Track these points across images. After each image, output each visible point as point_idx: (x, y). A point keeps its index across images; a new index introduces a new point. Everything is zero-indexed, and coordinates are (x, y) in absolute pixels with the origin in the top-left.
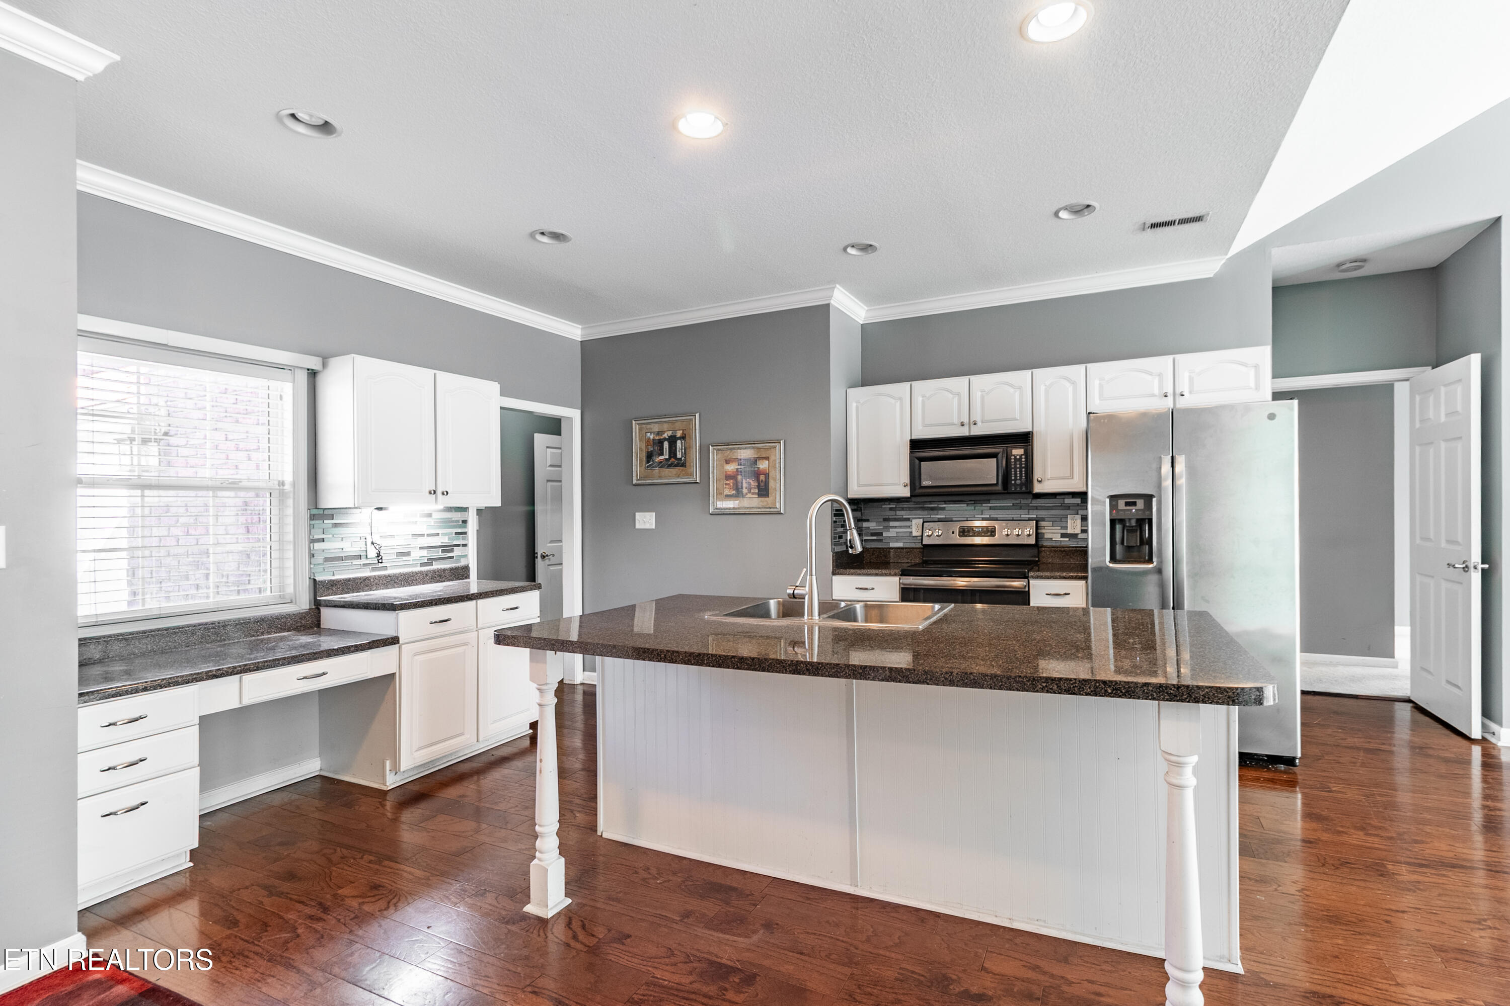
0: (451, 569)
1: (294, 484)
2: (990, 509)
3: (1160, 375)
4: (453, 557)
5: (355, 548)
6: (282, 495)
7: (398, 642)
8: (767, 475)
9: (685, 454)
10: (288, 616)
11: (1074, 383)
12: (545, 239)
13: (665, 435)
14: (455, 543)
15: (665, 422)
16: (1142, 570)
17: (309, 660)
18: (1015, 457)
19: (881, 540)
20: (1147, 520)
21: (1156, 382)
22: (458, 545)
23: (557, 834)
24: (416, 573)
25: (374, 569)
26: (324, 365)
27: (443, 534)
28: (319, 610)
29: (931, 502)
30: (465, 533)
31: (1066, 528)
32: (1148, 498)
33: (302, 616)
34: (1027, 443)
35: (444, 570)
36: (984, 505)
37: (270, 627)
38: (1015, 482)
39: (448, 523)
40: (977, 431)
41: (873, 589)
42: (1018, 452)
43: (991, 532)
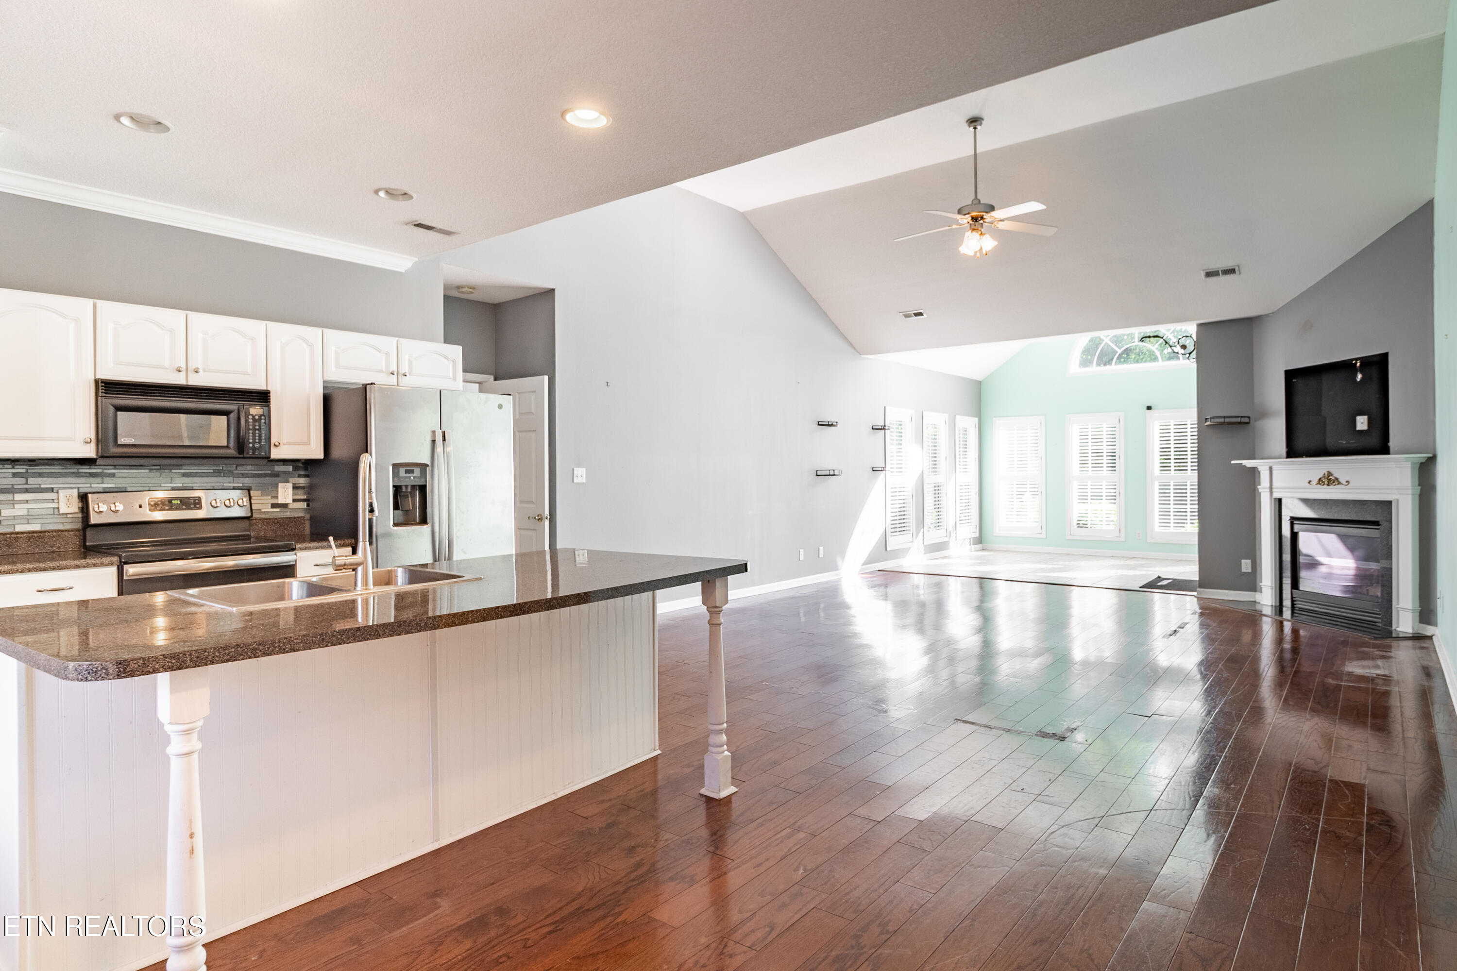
3: (387, 354)
11: (311, 346)
18: (254, 417)
20: (418, 487)
21: (384, 359)
31: (277, 497)
32: (424, 467)
34: (267, 402)
36: (173, 471)
38: (254, 446)
40: (195, 381)
41: (69, 587)
42: (256, 410)
43: (195, 504)
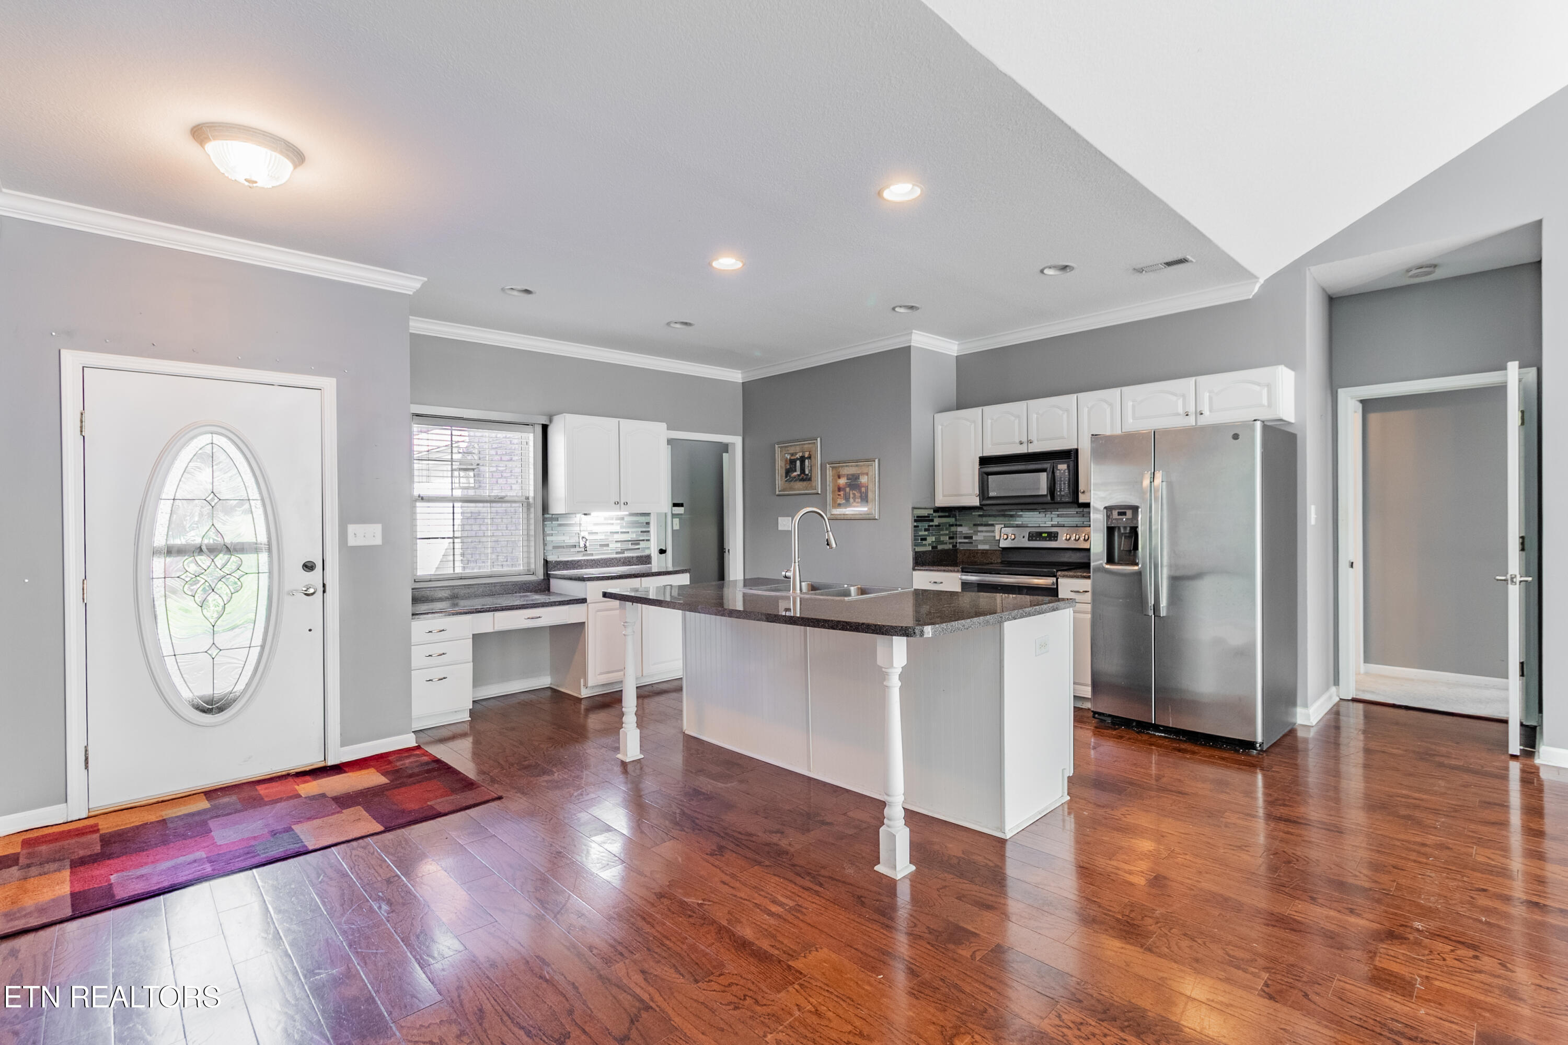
0: (637, 557)
1: (534, 498)
2: (1058, 517)
3: (1184, 396)
4: (639, 549)
5: (573, 541)
6: (529, 505)
7: (586, 602)
8: (867, 487)
9: (811, 471)
10: (530, 583)
11: (1111, 405)
12: (678, 326)
13: (798, 456)
14: (641, 538)
15: (797, 445)
16: (1129, 572)
17: (531, 607)
18: (1060, 471)
19: (972, 543)
20: (1136, 528)
21: (1180, 402)
22: (643, 540)
23: (635, 714)
24: (613, 559)
25: (584, 555)
26: (551, 421)
27: (632, 532)
28: (549, 580)
29: (1010, 510)
30: (648, 532)
32: (1135, 509)
33: (539, 583)
34: (1074, 458)
35: (633, 557)
37: (520, 589)
38: (1061, 493)
39: (636, 524)
40: (1032, 449)
41: (941, 583)
42: (1062, 466)
43: (1054, 537)
